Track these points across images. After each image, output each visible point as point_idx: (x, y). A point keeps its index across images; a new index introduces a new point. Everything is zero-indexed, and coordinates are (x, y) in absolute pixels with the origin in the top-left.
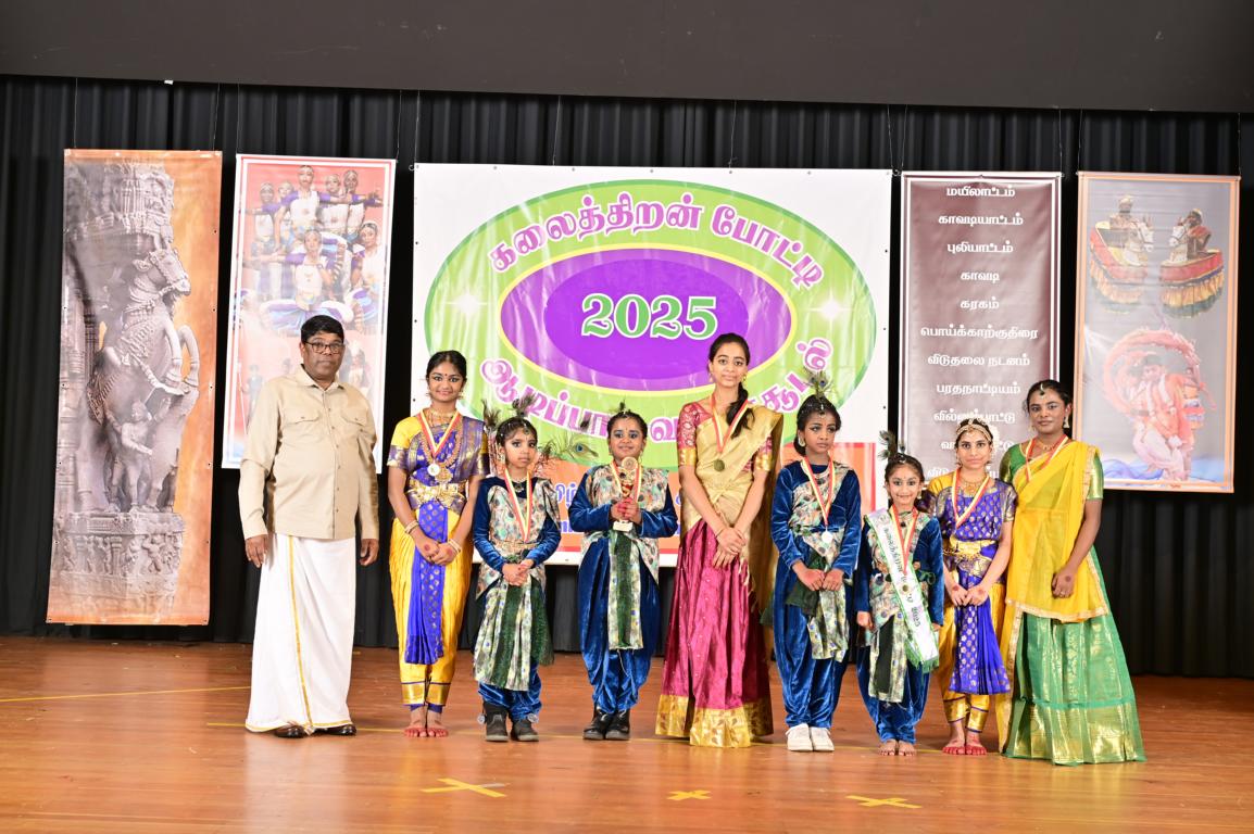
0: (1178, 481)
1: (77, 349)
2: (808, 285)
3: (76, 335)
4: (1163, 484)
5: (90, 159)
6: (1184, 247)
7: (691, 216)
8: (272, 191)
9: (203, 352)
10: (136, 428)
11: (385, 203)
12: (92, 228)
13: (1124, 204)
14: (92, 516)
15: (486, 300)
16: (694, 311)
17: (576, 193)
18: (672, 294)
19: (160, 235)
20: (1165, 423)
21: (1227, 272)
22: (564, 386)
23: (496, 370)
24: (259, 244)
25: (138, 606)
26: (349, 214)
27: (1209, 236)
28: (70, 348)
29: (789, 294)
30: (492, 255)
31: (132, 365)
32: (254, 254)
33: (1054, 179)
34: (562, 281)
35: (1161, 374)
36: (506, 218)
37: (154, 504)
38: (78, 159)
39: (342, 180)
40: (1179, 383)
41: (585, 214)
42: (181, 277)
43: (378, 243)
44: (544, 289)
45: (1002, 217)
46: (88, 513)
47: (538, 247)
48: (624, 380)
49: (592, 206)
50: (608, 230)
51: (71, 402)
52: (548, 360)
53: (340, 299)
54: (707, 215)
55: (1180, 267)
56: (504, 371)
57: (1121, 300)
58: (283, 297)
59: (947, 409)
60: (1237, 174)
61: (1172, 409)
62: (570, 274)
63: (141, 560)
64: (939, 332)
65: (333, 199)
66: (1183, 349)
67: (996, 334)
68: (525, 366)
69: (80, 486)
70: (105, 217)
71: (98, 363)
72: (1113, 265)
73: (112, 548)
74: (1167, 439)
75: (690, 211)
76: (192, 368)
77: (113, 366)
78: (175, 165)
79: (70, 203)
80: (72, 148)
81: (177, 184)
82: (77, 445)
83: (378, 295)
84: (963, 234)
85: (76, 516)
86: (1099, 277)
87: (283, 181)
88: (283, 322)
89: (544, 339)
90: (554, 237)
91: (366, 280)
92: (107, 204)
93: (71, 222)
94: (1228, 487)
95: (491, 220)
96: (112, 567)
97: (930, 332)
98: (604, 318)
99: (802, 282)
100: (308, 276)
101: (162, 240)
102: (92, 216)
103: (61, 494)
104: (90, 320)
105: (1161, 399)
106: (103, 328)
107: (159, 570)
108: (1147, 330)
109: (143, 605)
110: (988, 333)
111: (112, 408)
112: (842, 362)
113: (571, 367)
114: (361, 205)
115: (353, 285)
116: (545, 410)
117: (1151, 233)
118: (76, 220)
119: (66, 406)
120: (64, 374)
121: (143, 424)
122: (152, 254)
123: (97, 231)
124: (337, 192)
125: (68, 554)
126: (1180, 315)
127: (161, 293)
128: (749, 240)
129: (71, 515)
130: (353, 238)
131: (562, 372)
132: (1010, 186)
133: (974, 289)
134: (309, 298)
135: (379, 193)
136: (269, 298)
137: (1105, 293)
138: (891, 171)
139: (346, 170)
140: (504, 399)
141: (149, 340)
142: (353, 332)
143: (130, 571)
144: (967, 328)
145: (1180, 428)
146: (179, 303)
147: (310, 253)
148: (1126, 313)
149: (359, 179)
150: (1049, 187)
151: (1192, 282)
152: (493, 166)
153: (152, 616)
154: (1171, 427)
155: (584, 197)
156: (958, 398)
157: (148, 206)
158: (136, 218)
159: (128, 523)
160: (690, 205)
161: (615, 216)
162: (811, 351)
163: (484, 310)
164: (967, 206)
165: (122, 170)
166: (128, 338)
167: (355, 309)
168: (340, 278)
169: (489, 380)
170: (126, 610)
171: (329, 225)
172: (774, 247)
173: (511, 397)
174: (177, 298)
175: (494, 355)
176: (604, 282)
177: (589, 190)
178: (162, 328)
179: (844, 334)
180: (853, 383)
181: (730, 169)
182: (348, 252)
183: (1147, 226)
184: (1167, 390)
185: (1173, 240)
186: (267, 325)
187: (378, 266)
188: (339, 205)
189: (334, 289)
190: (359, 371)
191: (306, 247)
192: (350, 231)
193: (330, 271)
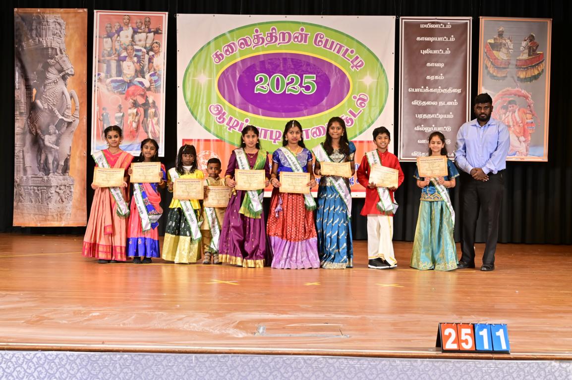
0: (523, 157)
1: (22, 101)
2: (358, 69)
3: (22, 95)
4: (517, 158)
5: (26, 13)
6: (527, 51)
7: (304, 38)
8: (111, 27)
9: (81, 101)
10: (51, 137)
11: (163, 32)
12: (28, 45)
13: (500, 31)
14: (32, 177)
15: (211, 77)
16: (306, 81)
17: (251, 27)
18: (296, 74)
19: (60, 48)
20: (518, 131)
21: (546, 62)
22: (247, 116)
23: (216, 109)
24: (105, 52)
25: (54, 218)
26: (147, 38)
27: (538, 46)
28: (19, 100)
29: (349, 74)
30: (213, 56)
31: (48, 108)
32: (103, 56)
33: (468, 20)
34: (246, 68)
35: (516, 109)
36: (220, 39)
37: (60, 172)
38: (21, 13)
39: (143, 22)
40: (525, 113)
41: (256, 37)
42: (69, 67)
43: (160, 51)
44: (237, 72)
45: (445, 37)
46: (30, 176)
47: (234, 52)
48: (274, 113)
49: (259, 33)
50: (266, 44)
51: (20, 125)
52: (239, 104)
53: (144, 77)
54: (311, 36)
55: (526, 60)
56: (219, 110)
57: (499, 75)
58: (117, 76)
59: (420, 125)
60: (551, 18)
61: (521, 124)
62: (249, 65)
63: (55, 197)
64: (417, 90)
65: (139, 31)
66: (527, 97)
67: (445, 91)
68: (229, 107)
69: (26, 163)
70: (34, 40)
71: (33, 108)
72: (495, 59)
73: (41, 192)
74: (518, 138)
75: (304, 35)
76: (76, 109)
77: (40, 109)
78: (65, 16)
79: (17, 33)
80: (17, 7)
81: (67, 24)
82: (24, 145)
83: (161, 75)
84: (428, 45)
85: (25, 178)
86: (489, 64)
87: (116, 22)
88: (117, 88)
89: (237, 94)
90: (241, 48)
91: (156, 68)
92: (35, 34)
93: (18, 42)
94: (546, 160)
95: (212, 40)
96: (42, 201)
97: (413, 90)
98: (264, 85)
99: (355, 68)
100: (129, 66)
101: (61, 50)
102: (28, 39)
103: (17, 168)
104: (28, 88)
105: (516, 120)
106: (34, 91)
107: (63, 202)
108: (510, 89)
109: (56, 217)
110: (439, 90)
111: (40, 128)
112: (373, 104)
113: (250, 106)
114: (152, 34)
115: (149, 70)
116: (238, 127)
117: (512, 44)
118: (20, 41)
119: (18, 127)
120: (17, 113)
121: (54, 135)
122: (56, 57)
123: (31, 46)
124: (141, 27)
125: (21, 195)
126: (525, 82)
127: (61, 75)
128: (331, 48)
129: (22, 177)
130: (149, 49)
131: (246, 110)
132: (449, 23)
133: (432, 71)
134: (129, 76)
135: (160, 28)
136: (111, 76)
137: (491, 72)
138: (395, 17)
139: (145, 17)
140: (220, 122)
141: (56, 97)
142: (150, 92)
143: (50, 202)
144: (429, 89)
145: (524, 133)
146: (69, 79)
147: (129, 56)
148: (501, 81)
149: (151, 21)
150: (467, 23)
151: (530, 67)
152: (213, 15)
153: (60, 223)
154: (520, 132)
155: (255, 29)
156: (425, 120)
157: (54, 34)
158: (49, 40)
159: (49, 180)
160: (304, 32)
161: (269, 38)
162: (359, 99)
163: (210, 83)
164: (430, 32)
165: (41, 18)
166: (46, 96)
167: (151, 82)
168: (143, 67)
169: (213, 113)
170: (49, 220)
171: (138, 43)
172: (342, 52)
173: (223, 122)
174: (68, 77)
175: (214, 103)
176: (265, 68)
177: (257, 26)
178: (61, 90)
179: (374, 92)
180: (378, 113)
181: (322, 16)
182: (146, 55)
183: (511, 41)
184: (519, 116)
185: (522, 48)
186: (110, 89)
187: (161, 61)
188: (142, 34)
189: (140, 73)
190: (153, 110)
191: (127, 52)
192: (148, 45)
193: (138, 64)
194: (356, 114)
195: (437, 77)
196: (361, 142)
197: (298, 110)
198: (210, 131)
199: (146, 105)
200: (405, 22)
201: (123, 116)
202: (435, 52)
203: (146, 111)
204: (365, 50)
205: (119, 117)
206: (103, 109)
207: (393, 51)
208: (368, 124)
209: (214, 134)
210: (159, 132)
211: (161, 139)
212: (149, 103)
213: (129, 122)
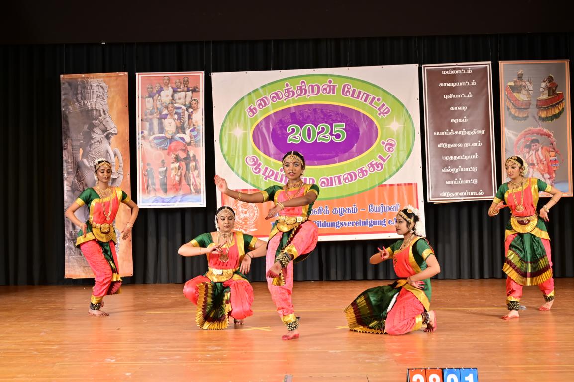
1: (70, 160)
2: (384, 116)
3: (69, 155)
5: (71, 78)
6: (546, 91)
7: (333, 89)
8: (152, 88)
9: (125, 159)
11: (201, 90)
12: (74, 108)
13: (520, 74)
15: (246, 130)
16: (336, 130)
17: (283, 81)
18: (326, 123)
19: (103, 109)
20: (542, 168)
21: (565, 103)
23: (252, 160)
24: (148, 111)
26: (186, 95)
27: (557, 86)
28: (67, 160)
29: (377, 121)
30: (247, 111)
32: (146, 115)
33: (488, 64)
34: (278, 120)
35: (539, 147)
36: (252, 94)
38: (66, 78)
39: (182, 81)
40: (548, 151)
41: (286, 91)
42: (113, 127)
43: (199, 108)
44: (270, 124)
45: (467, 82)
47: (267, 106)
49: (289, 87)
50: (296, 97)
51: (69, 183)
52: (274, 154)
53: (184, 133)
54: (339, 87)
55: (546, 100)
56: (255, 160)
57: (521, 116)
58: (159, 133)
59: (447, 166)
60: (568, 59)
61: (545, 162)
62: (281, 117)
64: (442, 133)
65: (179, 90)
66: (549, 136)
67: (467, 133)
68: (264, 158)
70: (79, 103)
71: (79, 166)
72: (516, 101)
74: (543, 175)
75: (332, 87)
76: (120, 166)
77: (86, 167)
78: (108, 78)
80: (63, 74)
81: (109, 87)
83: (200, 130)
84: (451, 90)
85: (74, 232)
86: (510, 106)
87: (157, 83)
88: (160, 144)
89: (271, 145)
90: (273, 101)
91: (195, 124)
92: (80, 97)
93: (65, 106)
94: (572, 196)
95: (246, 96)
97: (438, 134)
98: (296, 135)
99: (381, 115)
100: (169, 123)
101: (104, 112)
102: (74, 103)
103: (67, 223)
104: (75, 148)
105: (539, 158)
106: (81, 151)
108: (532, 128)
110: (463, 133)
111: (86, 185)
112: (401, 148)
114: (191, 92)
115: (189, 126)
116: (274, 176)
117: (532, 86)
119: (67, 185)
120: (65, 172)
122: (100, 118)
123: (76, 109)
124: (180, 86)
125: (72, 249)
126: (546, 121)
127: (105, 134)
128: (358, 98)
130: (188, 106)
132: (469, 68)
133: (456, 114)
134: (170, 133)
135: (198, 86)
136: (154, 134)
137: (513, 113)
138: (418, 65)
139: (183, 77)
140: (256, 173)
142: (190, 147)
144: (454, 131)
145: (549, 170)
146: (113, 138)
147: (170, 114)
148: (523, 121)
149: (189, 81)
150: (487, 67)
151: (550, 106)
152: (245, 72)
154: (545, 170)
155: (286, 83)
156: (452, 161)
157: (97, 97)
158: (93, 103)
160: (331, 84)
161: (299, 91)
162: (387, 144)
163: (245, 135)
164: (452, 78)
165: (85, 83)
166: (92, 155)
167: (191, 137)
168: (183, 124)
169: (249, 164)
171: (177, 101)
172: (369, 100)
173: (259, 172)
174: (112, 136)
175: (250, 154)
176: (297, 119)
177: (288, 80)
178: (106, 149)
179: (401, 136)
180: (406, 157)
181: (348, 68)
182: (186, 112)
183: (530, 83)
184: (542, 154)
185: (541, 88)
186: (153, 146)
187: (199, 117)
188: (181, 92)
189: (181, 129)
190: (194, 164)
191: (168, 111)
192: (187, 103)
193: (179, 121)
194: (385, 158)
195: (460, 120)
196: (391, 185)
197: (330, 158)
198: (247, 181)
199: (187, 159)
200: (427, 69)
201: (166, 170)
202: (458, 96)
203: (187, 165)
204: (391, 97)
205: (162, 172)
206: (148, 164)
207: (418, 97)
208: (397, 168)
209: (251, 184)
210: (200, 184)
211: (202, 191)
212: (190, 157)
213: (172, 176)
